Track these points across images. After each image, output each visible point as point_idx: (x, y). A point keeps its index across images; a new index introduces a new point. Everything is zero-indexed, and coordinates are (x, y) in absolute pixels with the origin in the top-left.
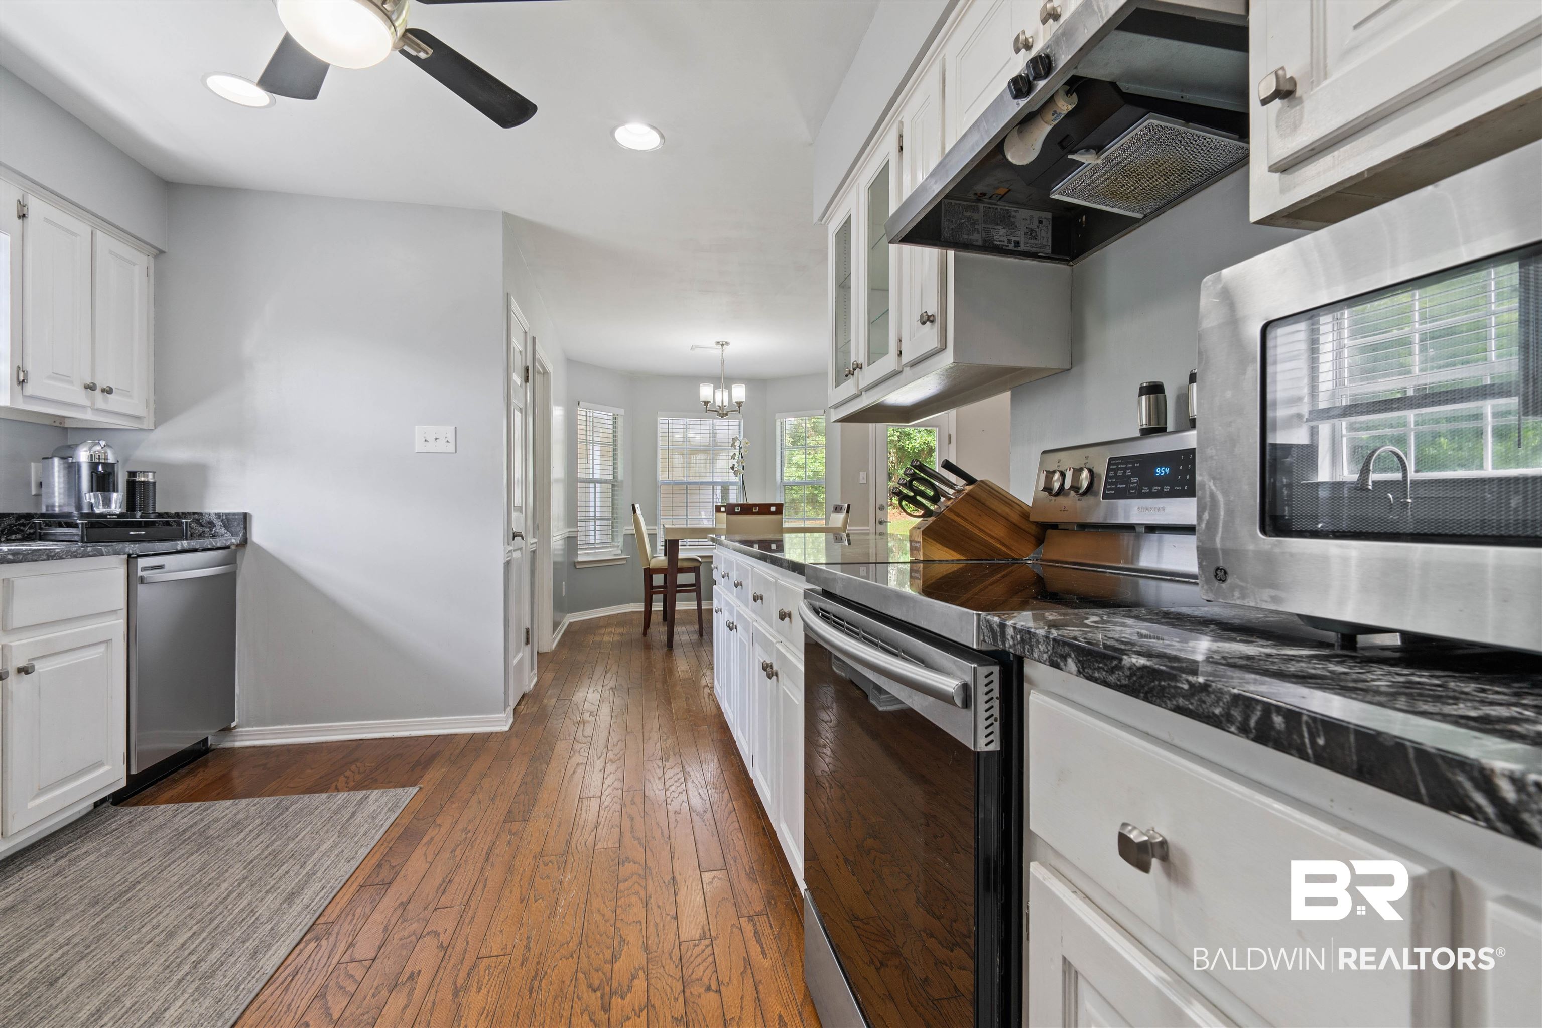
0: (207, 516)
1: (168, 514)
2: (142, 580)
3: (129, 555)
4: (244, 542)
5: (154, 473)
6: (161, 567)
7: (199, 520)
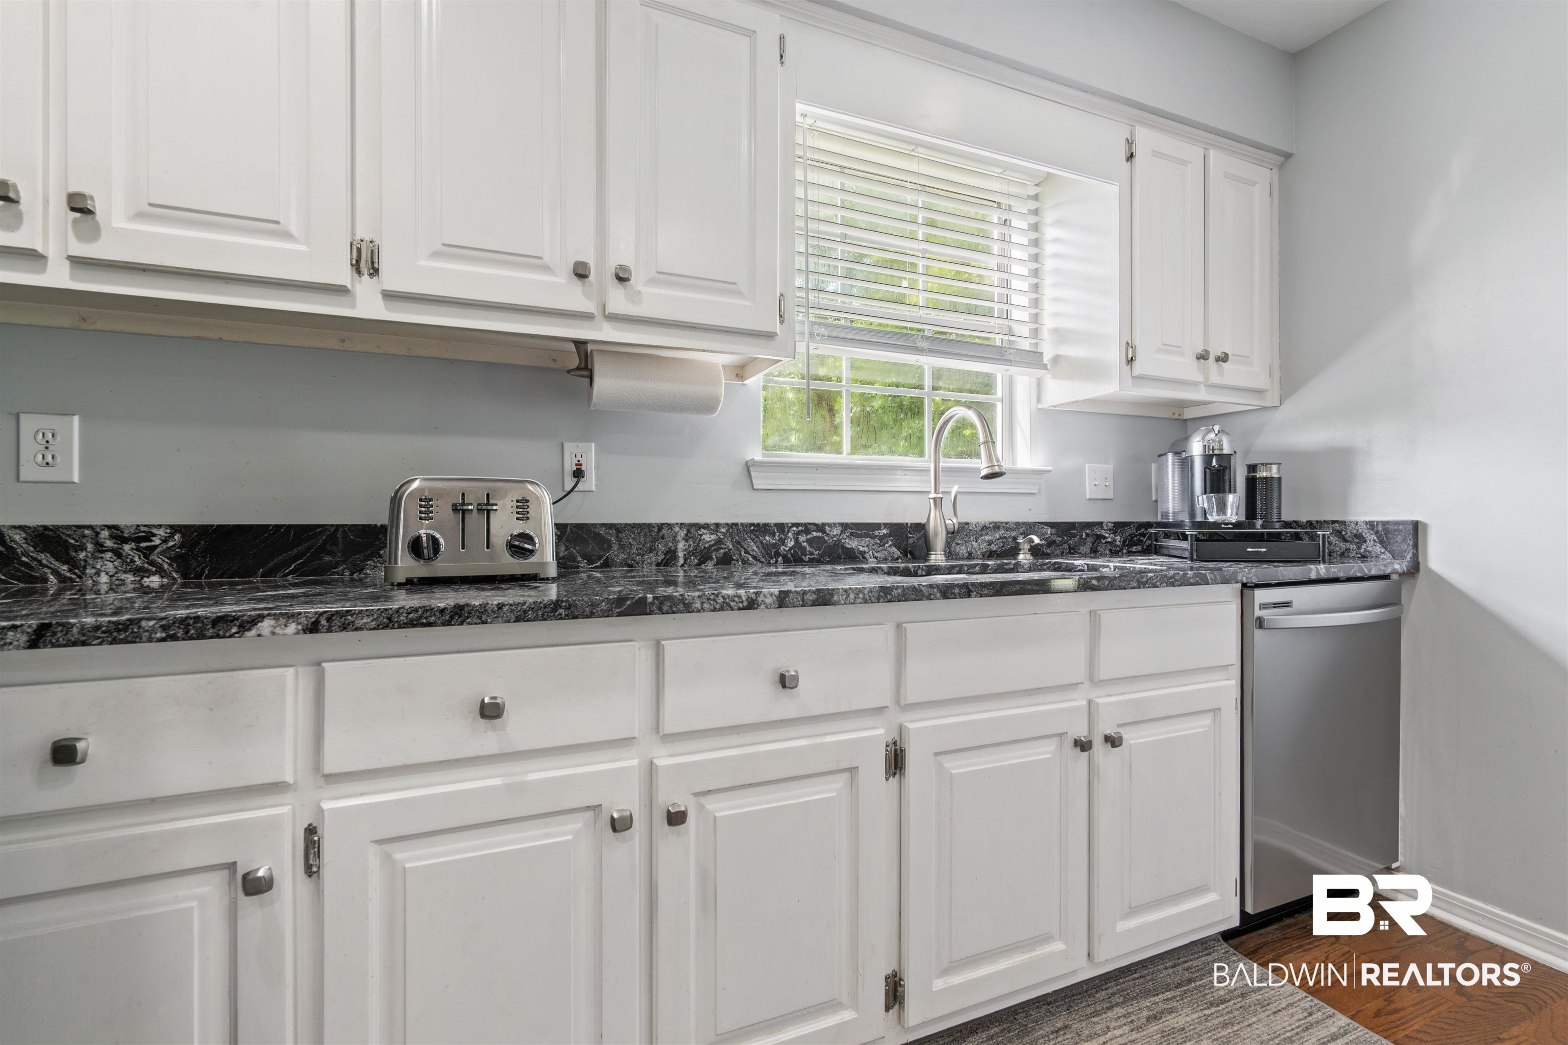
0: (1353, 525)
1: (1297, 524)
2: (1260, 623)
3: (1244, 585)
4: (1414, 569)
5: (1279, 464)
6: (1287, 604)
7: (1340, 532)
